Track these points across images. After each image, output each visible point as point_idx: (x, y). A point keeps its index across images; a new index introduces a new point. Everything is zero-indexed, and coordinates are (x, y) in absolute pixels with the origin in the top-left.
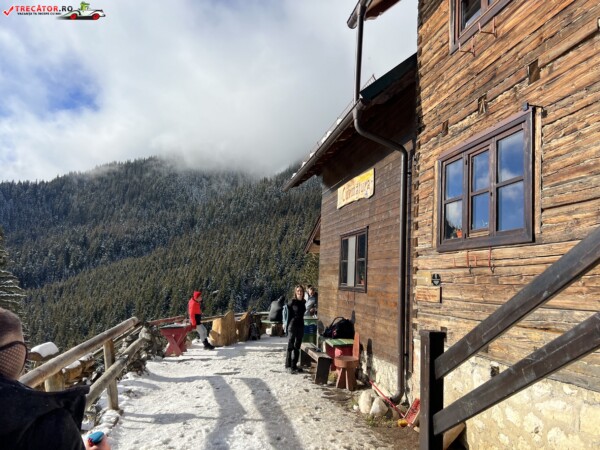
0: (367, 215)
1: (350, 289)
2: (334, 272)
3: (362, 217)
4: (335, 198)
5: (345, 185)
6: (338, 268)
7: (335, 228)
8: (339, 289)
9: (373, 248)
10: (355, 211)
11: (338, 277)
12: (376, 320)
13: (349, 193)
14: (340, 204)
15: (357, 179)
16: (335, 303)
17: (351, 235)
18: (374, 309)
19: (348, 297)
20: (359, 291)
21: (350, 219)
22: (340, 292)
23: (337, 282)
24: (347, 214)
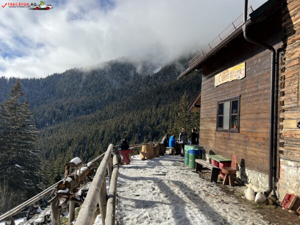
0: (239, 89)
1: (226, 131)
2: (212, 121)
3: (235, 90)
4: (213, 81)
5: (221, 73)
6: (216, 119)
7: (213, 97)
8: (217, 131)
9: (243, 108)
10: (229, 87)
11: (215, 124)
12: (248, 148)
13: (224, 77)
14: (217, 83)
15: (230, 69)
16: (213, 138)
17: (225, 101)
18: (246, 142)
19: (224, 135)
20: (233, 132)
21: (225, 92)
22: (217, 132)
23: (215, 128)
24: (222, 89)
